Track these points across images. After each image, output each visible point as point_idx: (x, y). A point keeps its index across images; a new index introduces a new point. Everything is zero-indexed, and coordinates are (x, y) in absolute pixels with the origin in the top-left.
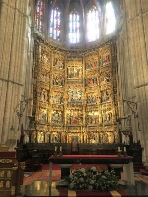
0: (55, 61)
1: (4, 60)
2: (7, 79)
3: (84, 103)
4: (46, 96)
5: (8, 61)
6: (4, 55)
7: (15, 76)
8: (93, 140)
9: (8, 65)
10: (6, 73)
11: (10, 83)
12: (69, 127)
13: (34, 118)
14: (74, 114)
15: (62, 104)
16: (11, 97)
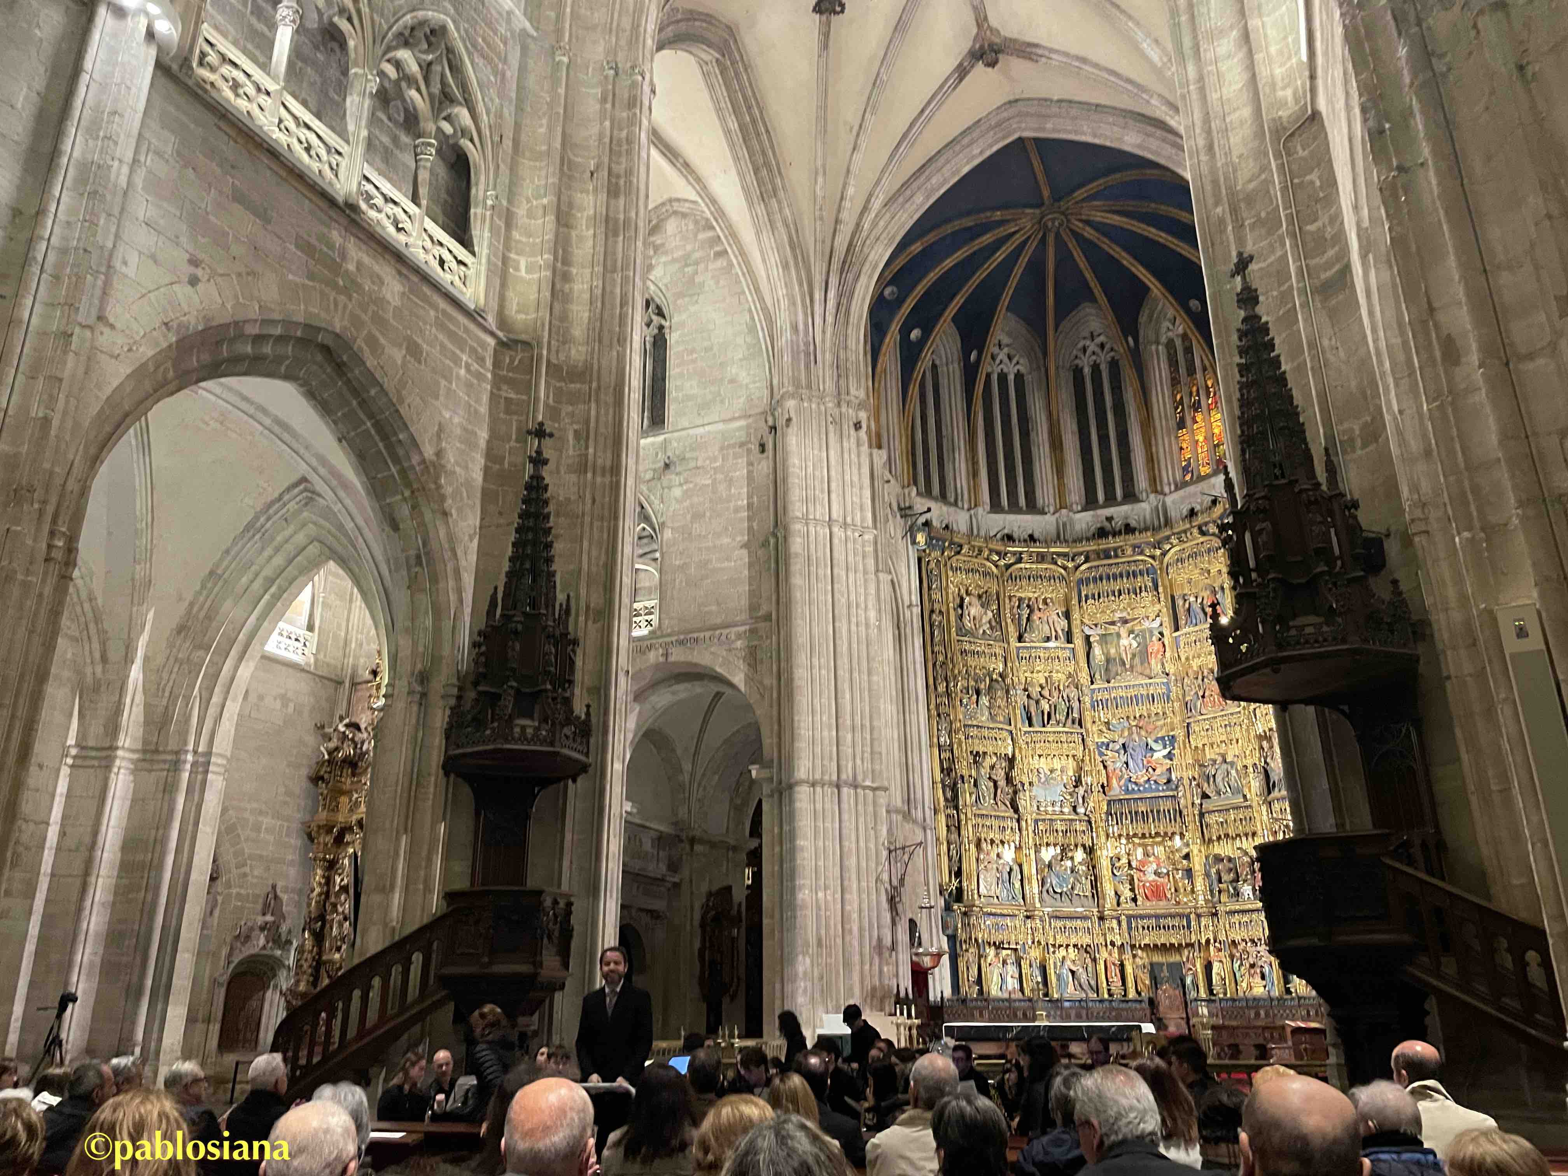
0: (1025, 613)
1: (818, 718)
2: (834, 777)
3: (1188, 798)
4: (1002, 783)
5: (829, 718)
6: (817, 701)
7: (859, 762)
8: (1258, 979)
9: (830, 731)
10: (831, 759)
11: (845, 790)
12: (1129, 918)
13: (960, 890)
14: (1146, 854)
15: (1081, 810)
16: (853, 838)
